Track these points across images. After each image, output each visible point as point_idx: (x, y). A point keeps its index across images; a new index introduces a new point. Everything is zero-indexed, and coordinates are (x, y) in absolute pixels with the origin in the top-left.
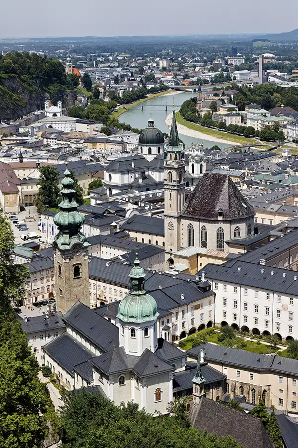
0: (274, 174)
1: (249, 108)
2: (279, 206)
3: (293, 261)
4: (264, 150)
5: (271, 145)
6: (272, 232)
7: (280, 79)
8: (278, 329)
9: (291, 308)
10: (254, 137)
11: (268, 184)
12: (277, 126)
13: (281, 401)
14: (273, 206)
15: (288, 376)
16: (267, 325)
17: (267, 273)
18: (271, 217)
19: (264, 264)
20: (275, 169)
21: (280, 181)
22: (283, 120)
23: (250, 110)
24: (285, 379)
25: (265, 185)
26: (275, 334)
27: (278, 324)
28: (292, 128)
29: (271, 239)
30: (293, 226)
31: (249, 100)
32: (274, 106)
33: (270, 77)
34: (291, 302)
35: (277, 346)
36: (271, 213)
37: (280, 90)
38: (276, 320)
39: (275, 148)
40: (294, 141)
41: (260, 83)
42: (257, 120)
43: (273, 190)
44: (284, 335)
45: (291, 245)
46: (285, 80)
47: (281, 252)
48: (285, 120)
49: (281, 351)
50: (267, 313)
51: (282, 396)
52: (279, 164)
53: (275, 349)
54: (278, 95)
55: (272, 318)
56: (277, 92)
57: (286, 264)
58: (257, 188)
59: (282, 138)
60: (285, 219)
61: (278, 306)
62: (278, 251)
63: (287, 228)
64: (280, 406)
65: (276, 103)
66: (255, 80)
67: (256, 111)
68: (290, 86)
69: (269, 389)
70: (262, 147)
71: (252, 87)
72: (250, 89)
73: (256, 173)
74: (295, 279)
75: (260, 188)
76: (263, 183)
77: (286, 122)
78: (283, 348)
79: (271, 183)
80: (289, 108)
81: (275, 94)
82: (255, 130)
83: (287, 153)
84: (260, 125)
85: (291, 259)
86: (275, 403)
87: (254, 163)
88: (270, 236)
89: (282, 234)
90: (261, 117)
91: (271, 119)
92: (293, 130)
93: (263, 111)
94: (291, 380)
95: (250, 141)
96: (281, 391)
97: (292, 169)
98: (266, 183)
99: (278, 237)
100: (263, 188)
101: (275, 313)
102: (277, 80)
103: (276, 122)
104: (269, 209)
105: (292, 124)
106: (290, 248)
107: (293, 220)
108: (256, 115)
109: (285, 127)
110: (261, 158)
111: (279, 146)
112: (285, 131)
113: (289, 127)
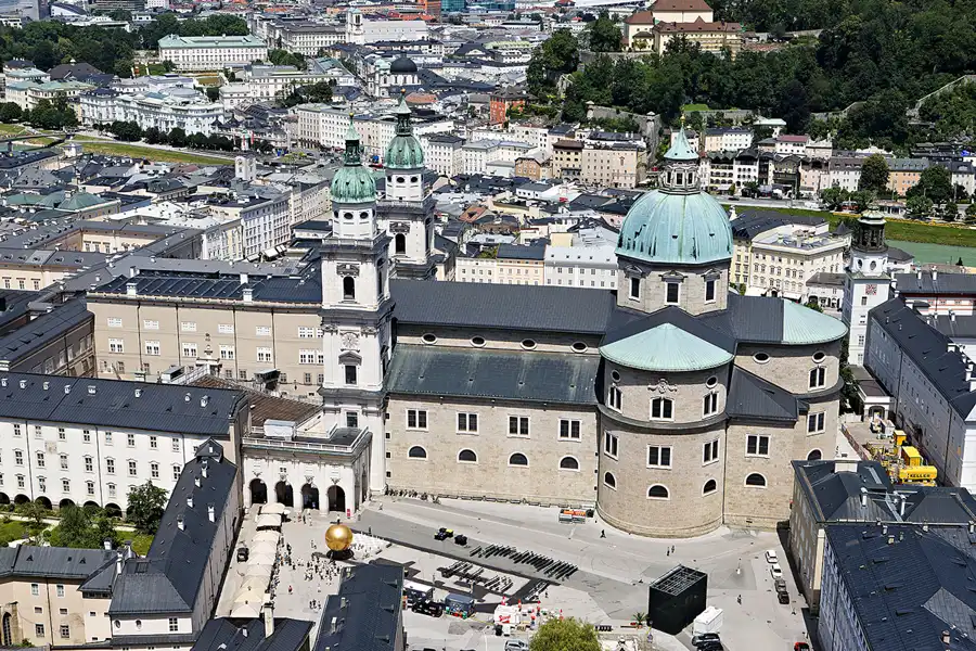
0: (44, 192)
1: (10, 67)
2: (50, 253)
3: (74, 355)
4: (41, 146)
5: (54, 136)
6: (32, 305)
7: (72, 10)
8: (43, 488)
9: (62, 447)
10: (20, 122)
11: (32, 211)
12: (62, 100)
13: (40, 628)
14: (37, 253)
15: (47, 580)
16: (21, 484)
17: (13, 385)
18: (37, 275)
19: (7, 369)
20: (49, 182)
21: (56, 205)
22: (73, 87)
23: (13, 71)
24: (42, 586)
25: (27, 215)
26: (40, 498)
27: (42, 479)
28: (90, 102)
29: (32, 318)
30: (75, 289)
31: (10, 52)
32: (58, 63)
33: (53, 7)
34: (62, 436)
35: (45, 521)
36: (35, 268)
37: (71, 32)
38: (37, 472)
39: (60, 142)
40: (95, 126)
41: (36, 18)
42: (22, 90)
43: (40, 222)
44: (55, 499)
45: (66, 326)
46: (83, 12)
47: (47, 343)
48: (77, 87)
49: (50, 529)
50: (19, 461)
51: (42, 619)
52: (56, 173)
53: (38, 527)
54: (66, 41)
55: (30, 469)
56: (65, 36)
57: (62, 364)
58: (12, 221)
59: (72, 121)
60: (59, 276)
61: (37, 446)
62: (42, 340)
63: (63, 293)
64: (41, 639)
65: (63, 57)
66: (26, 13)
67: (21, 72)
68: (88, 24)
69: (15, 611)
70: (36, 140)
71: (19, 26)
72: (13, 31)
73: (14, 192)
74: (67, 392)
75: (17, 220)
76: (22, 211)
77: (79, 92)
78: (54, 523)
79: (37, 210)
80: (85, 65)
81: (61, 40)
82: (20, 108)
83: (73, 150)
84: (30, 100)
85: (70, 351)
86: (29, 634)
87: (10, 174)
88: (28, 313)
89: (49, 308)
90: (31, 84)
91: (50, 87)
92: (93, 106)
93: (35, 72)
94: (53, 587)
95: (13, 131)
96: (38, 609)
97: (82, 180)
98: (28, 210)
99: (42, 314)
100: (22, 220)
101: (34, 459)
102: (67, 13)
103: (59, 93)
104: (30, 261)
105: (88, 95)
106: (66, 332)
107: (76, 277)
108: (21, 80)
109: (77, 100)
110: (24, 162)
111: (68, 137)
112: (77, 108)
113: (85, 101)
